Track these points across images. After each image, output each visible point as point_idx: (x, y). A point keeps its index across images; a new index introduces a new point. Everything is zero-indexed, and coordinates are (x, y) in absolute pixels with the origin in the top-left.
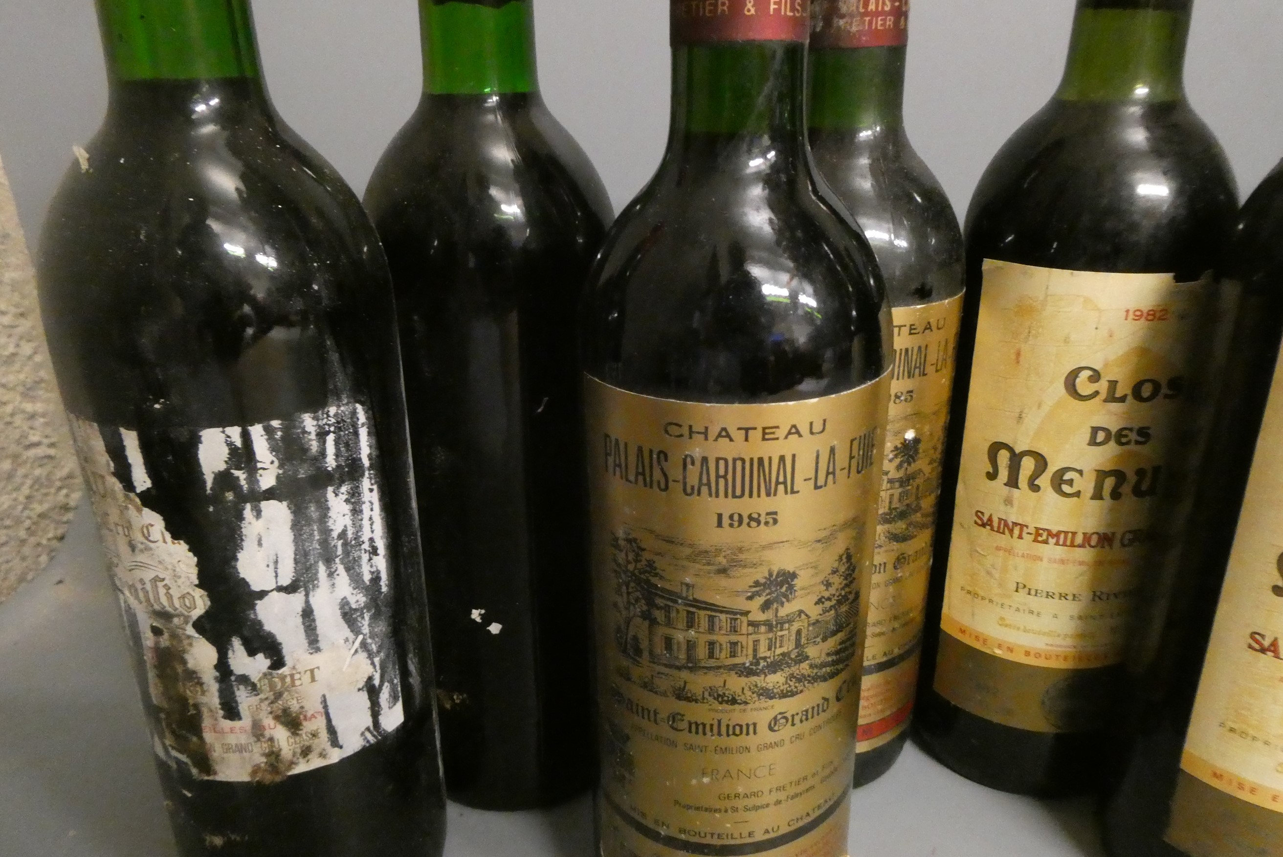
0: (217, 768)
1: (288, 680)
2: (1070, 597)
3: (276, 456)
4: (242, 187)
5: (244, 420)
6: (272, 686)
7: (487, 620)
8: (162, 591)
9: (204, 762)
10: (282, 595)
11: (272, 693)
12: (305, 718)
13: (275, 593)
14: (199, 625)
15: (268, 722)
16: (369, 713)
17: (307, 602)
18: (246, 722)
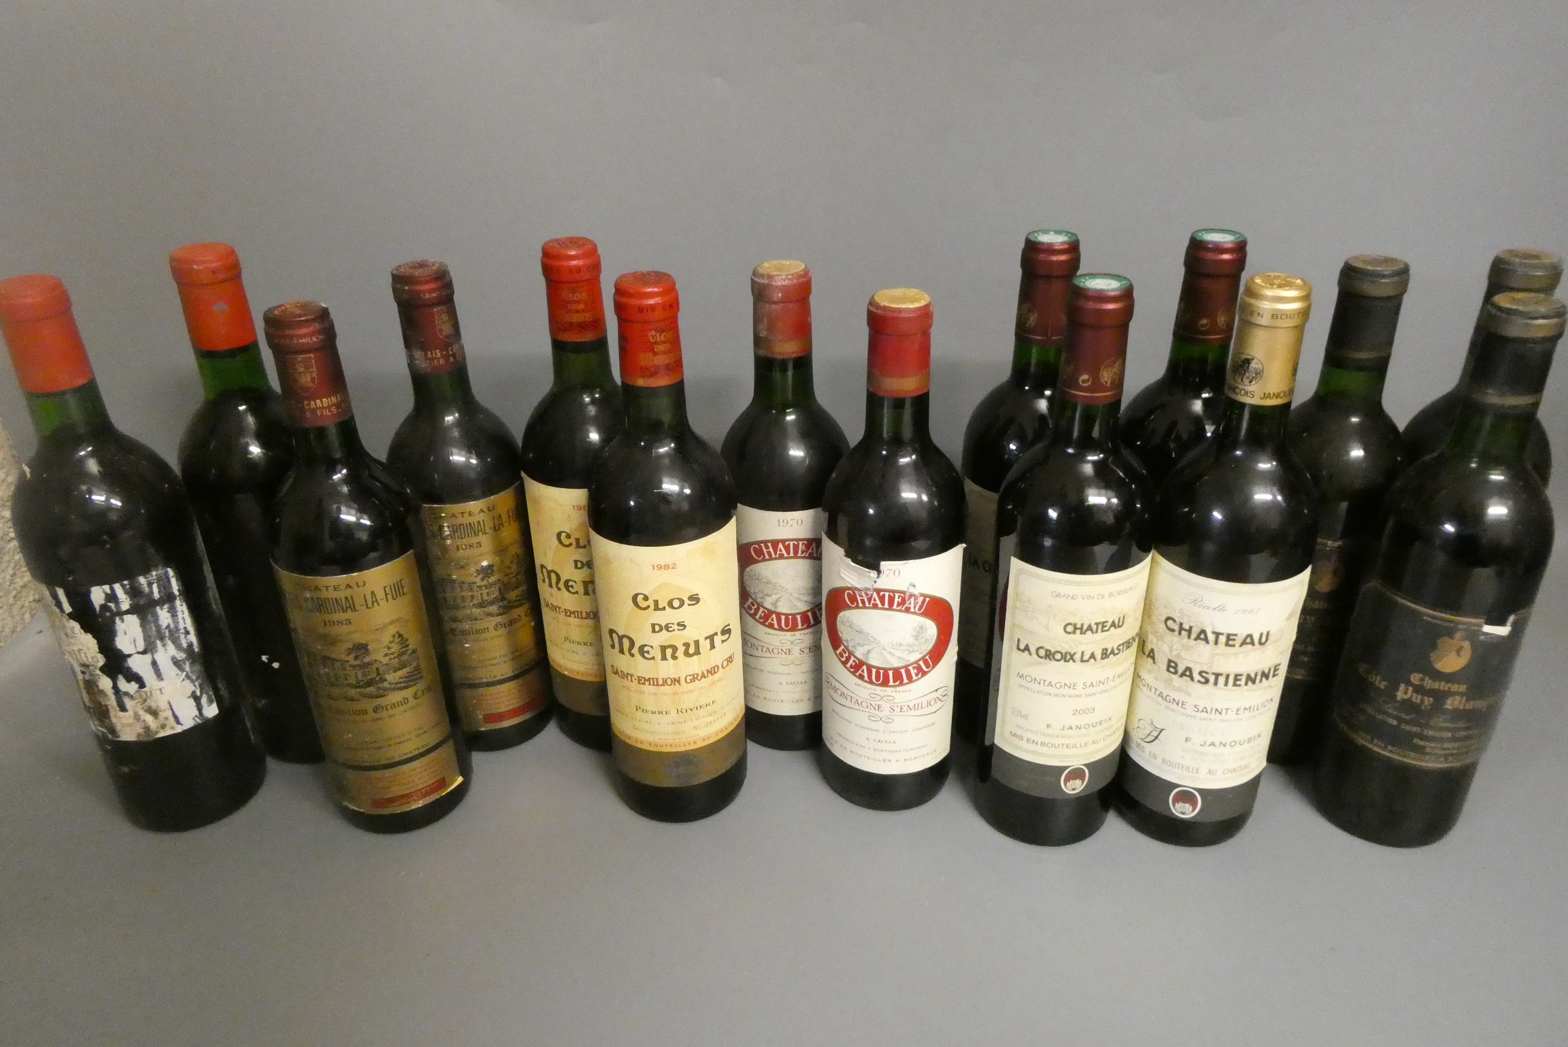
0: (120, 734)
1: (149, 693)
2: (589, 644)
3: (128, 596)
4: (101, 470)
5: (110, 582)
6: (141, 697)
7: (271, 661)
8: (83, 655)
9: (113, 731)
10: (140, 655)
11: (141, 700)
12: (160, 711)
13: (136, 655)
14: (102, 669)
15: (142, 713)
16: (196, 708)
17: (153, 658)
18: (130, 713)
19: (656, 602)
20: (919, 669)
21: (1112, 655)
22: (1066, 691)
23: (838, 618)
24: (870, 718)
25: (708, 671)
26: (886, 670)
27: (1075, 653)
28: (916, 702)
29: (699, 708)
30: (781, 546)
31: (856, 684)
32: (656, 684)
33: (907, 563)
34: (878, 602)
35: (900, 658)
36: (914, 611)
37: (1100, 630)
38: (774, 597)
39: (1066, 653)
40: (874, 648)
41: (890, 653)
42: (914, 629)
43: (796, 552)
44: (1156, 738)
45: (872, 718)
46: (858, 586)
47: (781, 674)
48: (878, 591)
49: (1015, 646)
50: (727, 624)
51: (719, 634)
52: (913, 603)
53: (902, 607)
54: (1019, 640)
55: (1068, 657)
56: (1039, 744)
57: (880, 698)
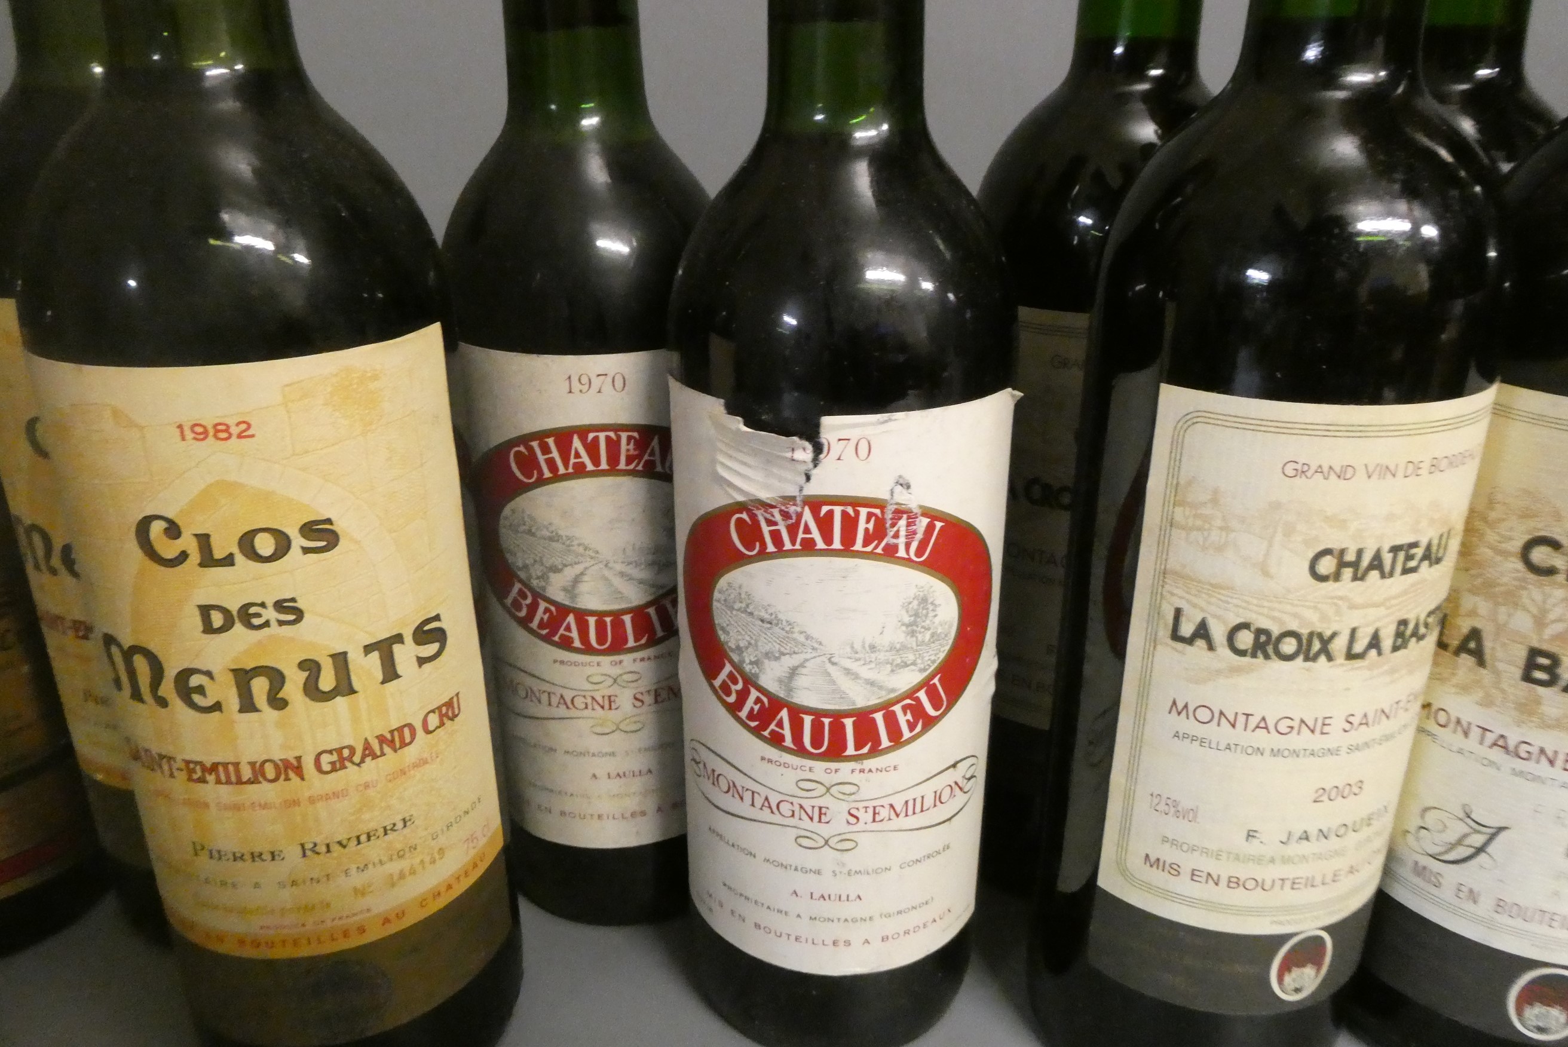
19: (204, 540)
20: (917, 711)
21: (1414, 640)
22: (1303, 740)
23: (716, 595)
24: (800, 840)
25: (381, 739)
26: (837, 717)
27: (1334, 635)
28: (909, 795)
29: (363, 838)
30: (577, 443)
31: (763, 759)
32: (233, 779)
33: (890, 420)
34: (816, 534)
35: (872, 683)
36: (906, 556)
37: (1399, 568)
38: (569, 573)
39: (1311, 635)
40: (807, 660)
41: (848, 672)
42: (906, 606)
43: (613, 459)
44: (1480, 850)
45: (805, 842)
46: (764, 495)
47: (594, 755)
48: (815, 504)
49: (1164, 633)
50: (433, 614)
51: (408, 638)
52: (903, 533)
53: (876, 547)
54: (1178, 613)
55: (1317, 646)
56: (1223, 882)
57: (824, 790)
